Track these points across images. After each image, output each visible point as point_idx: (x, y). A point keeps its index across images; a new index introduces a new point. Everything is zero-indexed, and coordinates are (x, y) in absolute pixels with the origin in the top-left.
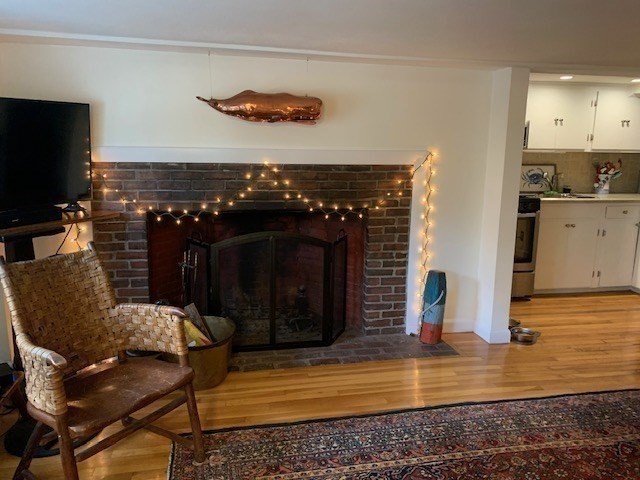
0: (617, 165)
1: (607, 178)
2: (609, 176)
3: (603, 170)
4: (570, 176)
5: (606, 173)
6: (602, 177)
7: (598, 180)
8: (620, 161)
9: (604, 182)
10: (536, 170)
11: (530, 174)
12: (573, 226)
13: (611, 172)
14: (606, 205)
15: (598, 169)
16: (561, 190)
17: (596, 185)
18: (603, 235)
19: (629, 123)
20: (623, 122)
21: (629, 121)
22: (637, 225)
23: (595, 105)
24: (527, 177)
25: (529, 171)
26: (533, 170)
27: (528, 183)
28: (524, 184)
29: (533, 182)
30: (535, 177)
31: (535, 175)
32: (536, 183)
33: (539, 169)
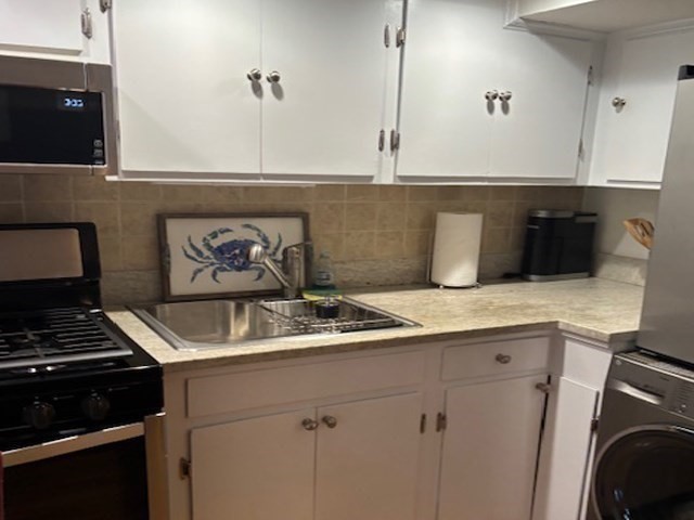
12: (332, 426)
18: (440, 427)
19: (509, 102)
20: (490, 98)
21: (508, 98)
22: (539, 386)
23: (400, 43)
24: (206, 253)
25: (214, 235)
26: (228, 230)
27: (212, 268)
28: (195, 273)
29: (231, 265)
30: (237, 251)
31: (233, 245)
32: (239, 269)
33: (248, 226)
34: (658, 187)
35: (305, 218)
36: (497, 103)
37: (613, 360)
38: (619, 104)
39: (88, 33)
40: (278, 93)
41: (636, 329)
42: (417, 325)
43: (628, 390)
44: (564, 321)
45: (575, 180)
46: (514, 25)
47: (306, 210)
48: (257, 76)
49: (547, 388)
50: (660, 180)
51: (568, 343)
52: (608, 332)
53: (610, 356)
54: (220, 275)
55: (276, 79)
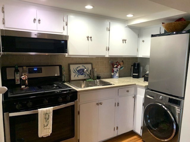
0: (121, 63)
1: (117, 70)
2: (118, 69)
3: (115, 66)
4: (100, 70)
5: (117, 67)
6: (115, 69)
7: (113, 71)
8: (122, 61)
9: (116, 72)
10: (81, 67)
11: (78, 69)
12: (101, 104)
13: (119, 67)
14: (118, 88)
15: (113, 65)
16: (96, 78)
17: (113, 74)
18: (118, 105)
19: (126, 41)
20: (123, 40)
21: (126, 40)
22: (133, 97)
23: (109, 30)
24: (76, 71)
25: (77, 68)
26: (80, 67)
27: (77, 75)
28: (75, 76)
29: (80, 74)
30: (81, 71)
31: (81, 70)
32: (82, 75)
33: (83, 66)
34: (149, 57)
35: (92, 64)
36: (124, 41)
37: (146, 90)
38: (143, 41)
39: (64, 30)
40: (91, 40)
41: (148, 85)
42: (114, 84)
43: (148, 97)
44: (137, 83)
45: (137, 56)
46: (126, 27)
47: (92, 62)
48: (88, 37)
49: (135, 97)
50: (149, 56)
51: (138, 88)
52: (144, 85)
53: (145, 90)
54: (79, 76)
55: (91, 37)
